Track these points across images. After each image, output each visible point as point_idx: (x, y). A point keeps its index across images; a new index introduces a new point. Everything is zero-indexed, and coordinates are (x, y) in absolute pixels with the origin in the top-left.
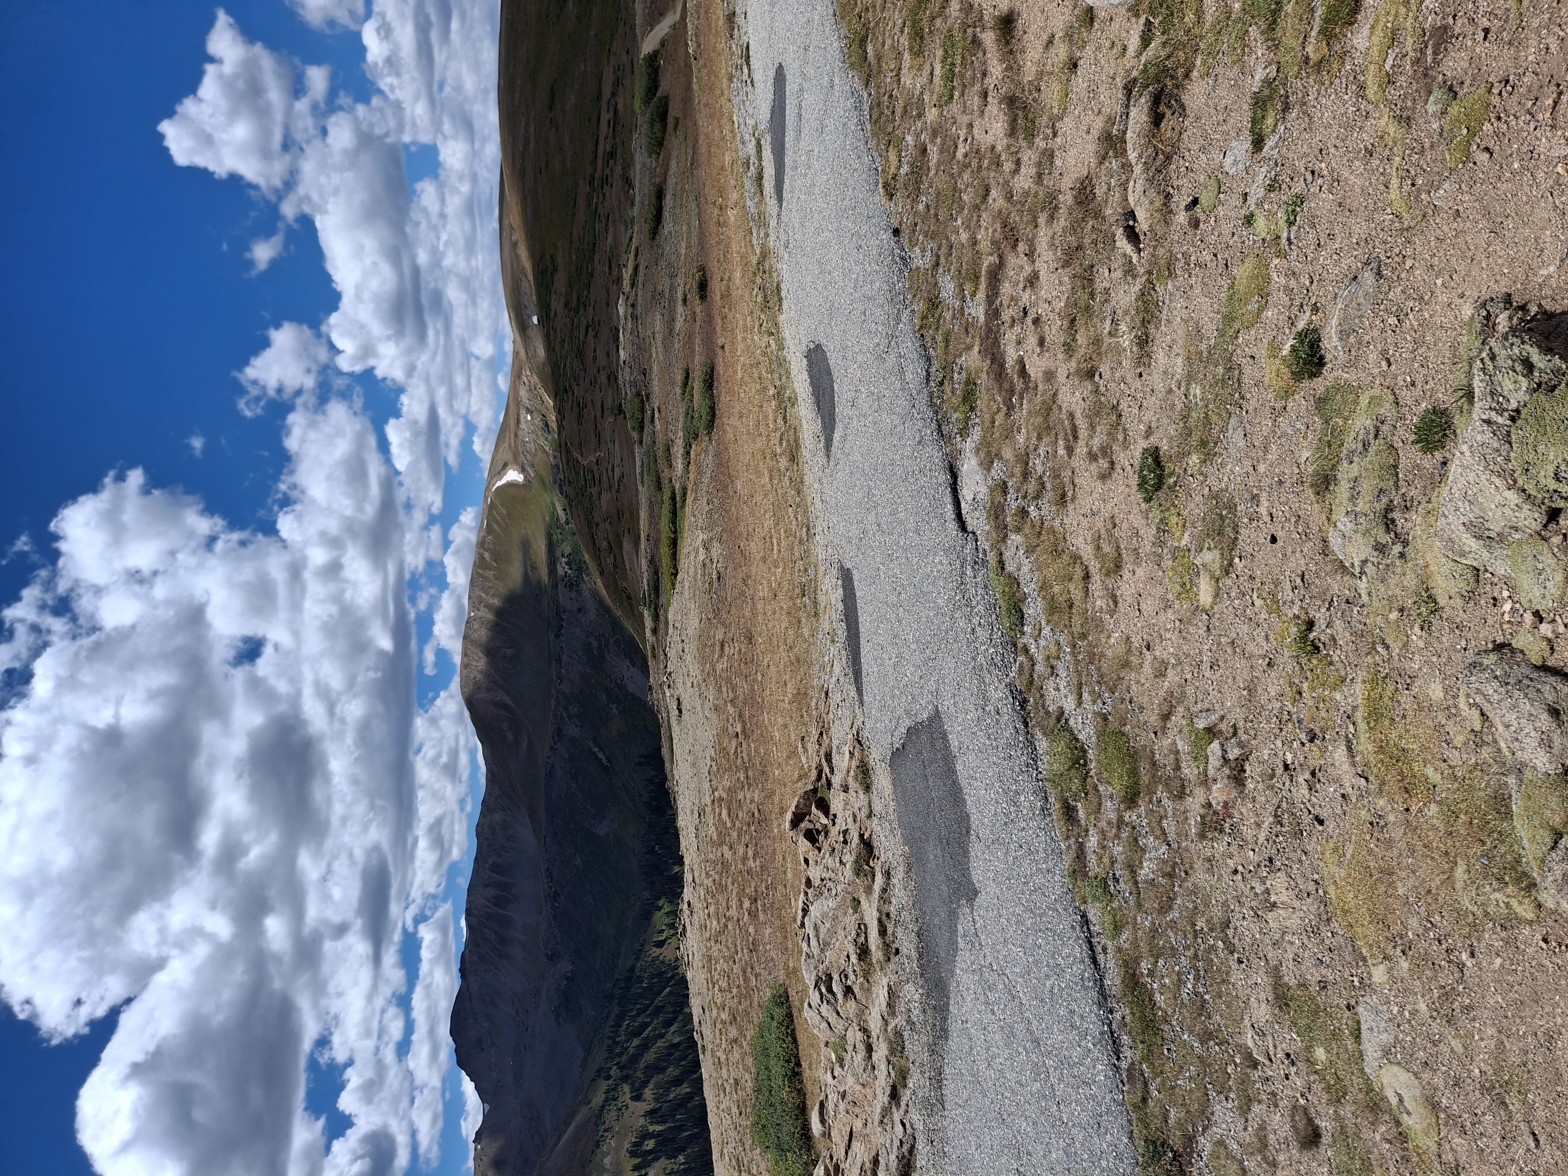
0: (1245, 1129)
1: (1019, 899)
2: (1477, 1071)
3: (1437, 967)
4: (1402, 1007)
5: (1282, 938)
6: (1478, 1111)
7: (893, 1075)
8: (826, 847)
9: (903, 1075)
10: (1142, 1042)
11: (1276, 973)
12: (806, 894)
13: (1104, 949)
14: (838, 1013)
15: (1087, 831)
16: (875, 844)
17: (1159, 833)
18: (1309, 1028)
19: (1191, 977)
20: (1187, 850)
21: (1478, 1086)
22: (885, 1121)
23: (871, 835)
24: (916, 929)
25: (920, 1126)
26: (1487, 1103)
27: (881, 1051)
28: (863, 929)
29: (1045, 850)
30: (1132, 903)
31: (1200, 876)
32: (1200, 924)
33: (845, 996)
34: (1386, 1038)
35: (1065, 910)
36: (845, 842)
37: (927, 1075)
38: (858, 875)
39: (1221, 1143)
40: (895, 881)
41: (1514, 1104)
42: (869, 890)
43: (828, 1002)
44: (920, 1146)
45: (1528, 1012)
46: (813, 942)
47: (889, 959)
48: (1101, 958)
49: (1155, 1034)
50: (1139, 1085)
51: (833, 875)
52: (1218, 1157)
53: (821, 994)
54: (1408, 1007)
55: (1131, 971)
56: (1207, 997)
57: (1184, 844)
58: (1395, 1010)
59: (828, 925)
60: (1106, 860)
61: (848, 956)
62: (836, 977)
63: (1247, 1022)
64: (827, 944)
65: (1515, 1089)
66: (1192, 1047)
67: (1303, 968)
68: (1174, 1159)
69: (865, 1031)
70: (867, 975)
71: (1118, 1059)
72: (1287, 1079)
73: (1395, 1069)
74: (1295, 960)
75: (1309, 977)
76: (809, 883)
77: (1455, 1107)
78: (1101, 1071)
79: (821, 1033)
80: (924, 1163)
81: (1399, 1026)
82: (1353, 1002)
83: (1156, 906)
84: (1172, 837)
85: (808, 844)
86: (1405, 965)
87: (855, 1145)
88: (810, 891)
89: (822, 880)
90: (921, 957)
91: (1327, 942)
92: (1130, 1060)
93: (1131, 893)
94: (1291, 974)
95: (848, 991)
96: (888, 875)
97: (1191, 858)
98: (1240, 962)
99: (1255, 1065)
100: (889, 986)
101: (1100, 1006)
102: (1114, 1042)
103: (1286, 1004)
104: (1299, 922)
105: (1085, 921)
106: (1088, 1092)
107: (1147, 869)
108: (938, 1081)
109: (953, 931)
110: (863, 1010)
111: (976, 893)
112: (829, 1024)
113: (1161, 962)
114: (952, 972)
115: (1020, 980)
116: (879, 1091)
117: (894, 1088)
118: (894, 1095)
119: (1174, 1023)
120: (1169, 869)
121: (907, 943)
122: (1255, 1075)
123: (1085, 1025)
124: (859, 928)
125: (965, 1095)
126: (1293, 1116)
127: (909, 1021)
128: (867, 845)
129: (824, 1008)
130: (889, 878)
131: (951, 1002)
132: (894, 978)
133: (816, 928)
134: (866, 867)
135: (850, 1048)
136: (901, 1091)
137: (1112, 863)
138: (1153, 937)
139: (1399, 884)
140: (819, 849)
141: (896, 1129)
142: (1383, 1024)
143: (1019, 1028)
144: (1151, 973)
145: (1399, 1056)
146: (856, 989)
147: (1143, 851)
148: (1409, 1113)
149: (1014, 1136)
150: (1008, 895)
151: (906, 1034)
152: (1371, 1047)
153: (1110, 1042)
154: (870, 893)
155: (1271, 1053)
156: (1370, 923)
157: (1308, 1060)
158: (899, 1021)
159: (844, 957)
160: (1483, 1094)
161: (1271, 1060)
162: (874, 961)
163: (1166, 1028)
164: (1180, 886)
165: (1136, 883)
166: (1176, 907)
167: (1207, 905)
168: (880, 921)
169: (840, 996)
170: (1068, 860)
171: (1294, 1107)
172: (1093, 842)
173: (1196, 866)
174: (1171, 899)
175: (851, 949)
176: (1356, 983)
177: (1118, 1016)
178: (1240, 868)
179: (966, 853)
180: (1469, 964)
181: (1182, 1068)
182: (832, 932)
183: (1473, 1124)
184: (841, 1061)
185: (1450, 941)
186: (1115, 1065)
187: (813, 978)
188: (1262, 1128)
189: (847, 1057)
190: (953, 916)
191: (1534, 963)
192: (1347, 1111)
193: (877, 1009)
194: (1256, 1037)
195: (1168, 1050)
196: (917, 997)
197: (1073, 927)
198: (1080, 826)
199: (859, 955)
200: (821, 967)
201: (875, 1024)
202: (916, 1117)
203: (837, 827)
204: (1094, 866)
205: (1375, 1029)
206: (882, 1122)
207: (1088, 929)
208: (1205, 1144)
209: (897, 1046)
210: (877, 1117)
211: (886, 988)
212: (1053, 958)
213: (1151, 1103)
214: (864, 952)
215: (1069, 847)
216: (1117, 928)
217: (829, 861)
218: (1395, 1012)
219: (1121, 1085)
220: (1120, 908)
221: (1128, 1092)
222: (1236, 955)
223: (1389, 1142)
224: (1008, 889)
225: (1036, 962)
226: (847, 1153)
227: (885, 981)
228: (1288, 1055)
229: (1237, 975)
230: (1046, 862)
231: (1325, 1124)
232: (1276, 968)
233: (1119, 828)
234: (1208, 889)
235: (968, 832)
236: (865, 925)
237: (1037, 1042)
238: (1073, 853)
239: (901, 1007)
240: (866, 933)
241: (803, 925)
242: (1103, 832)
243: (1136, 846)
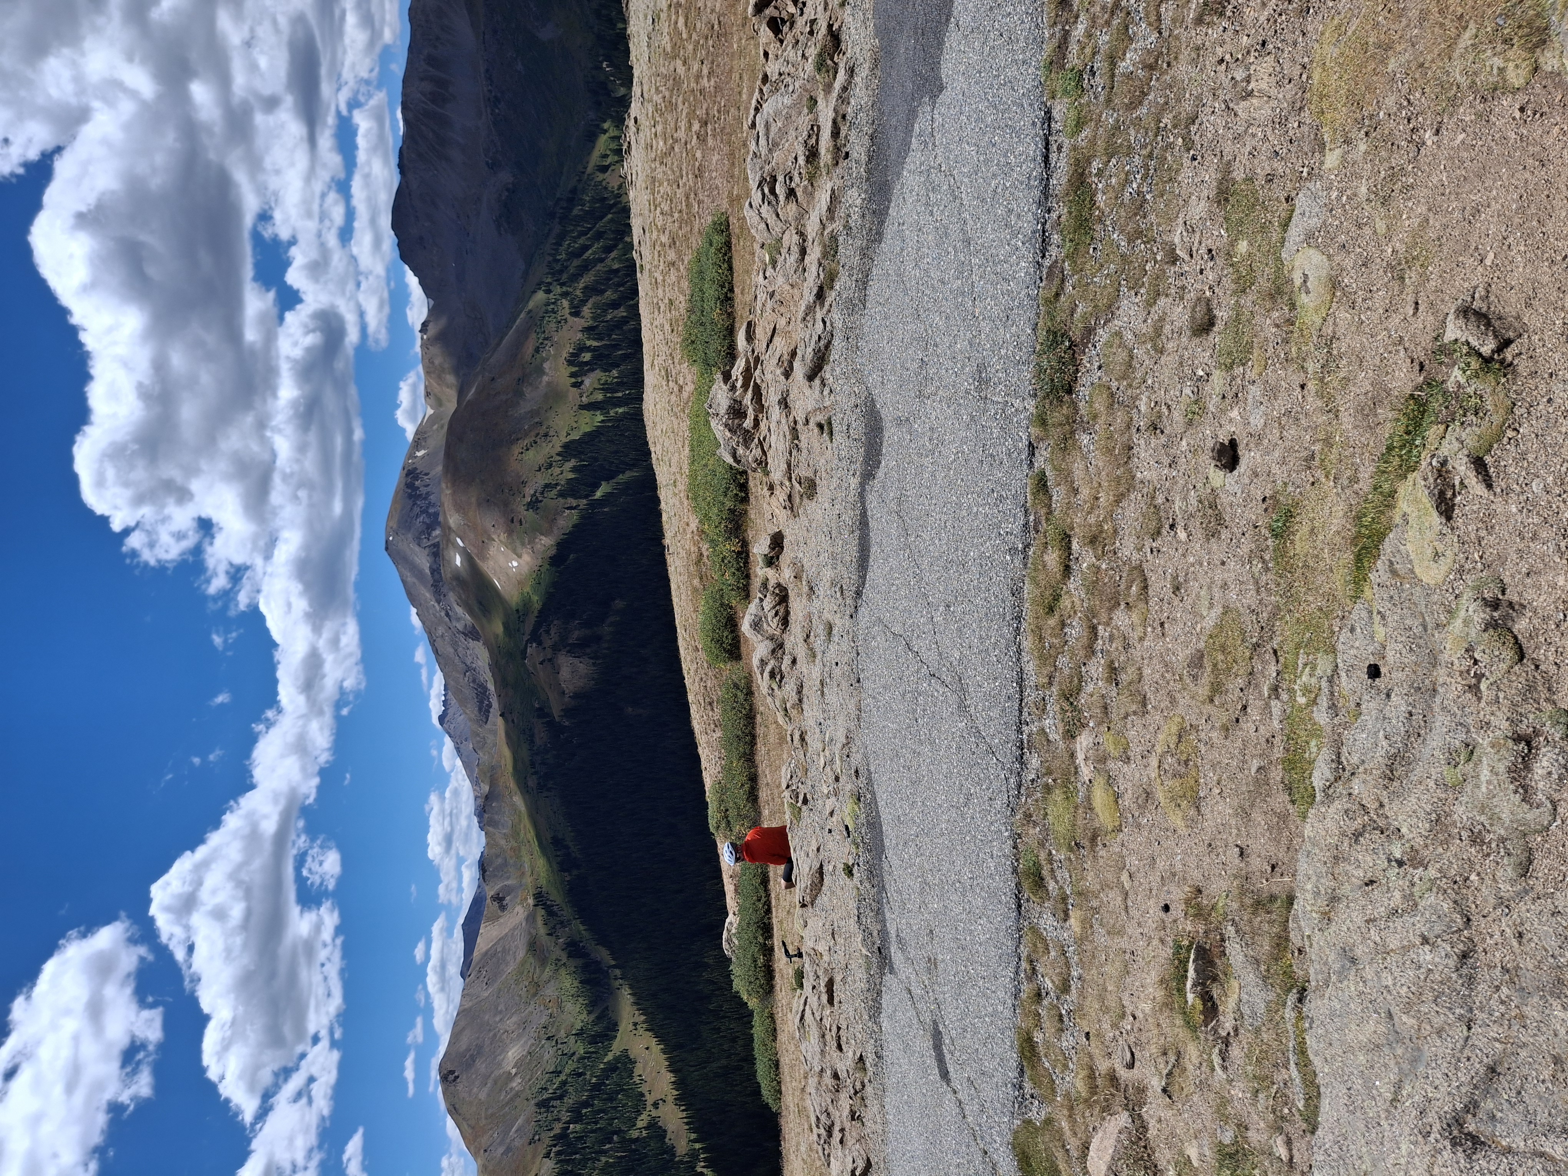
0: (1145, 321)
1: (985, 94)
2: (1390, 250)
3: (1395, 147)
4: (1342, 192)
5: (1246, 131)
6: (1375, 288)
7: (822, 277)
8: (789, 39)
9: (832, 277)
10: (1071, 241)
11: (1227, 169)
12: (761, 90)
13: (1060, 148)
14: (778, 215)
15: (1077, 17)
16: (843, 37)
17: (1153, 18)
18: (1241, 222)
19: (1138, 177)
20: (1177, 38)
21: (1385, 265)
22: (808, 318)
23: (840, 27)
24: (869, 132)
25: (839, 324)
26: (1386, 279)
27: (814, 253)
28: (815, 129)
29: (1026, 38)
30: (1102, 99)
31: (1183, 70)
32: (1166, 120)
33: (787, 198)
34: (1315, 222)
35: (1031, 105)
36: (811, 33)
37: (854, 278)
38: (819, 70)
39: (1118, 334)
40: (857, 79)
41: (1411, 277)
42: (828, 88)
43: (769, 203)
44: (836, 342)
45: (1467, 187)
46: (762, 141)
47: (837, 163)
48: (1053, 157)
49: (1086, 233)
50: (1056, 282)
51: (793, 70)
52: (1111, 346)
53: (763, 194)
54: (1349, 192)
55: (1080, 171)
56: (1148, 197)
57: (1176, 32)
58: (1334, 194)
59: (779, 124)
60: (1088, 51)
61: (796, 158)
62: (780, 178)
63: (1180, 221)
64: (776, 144)
65: (1418, 264)
66: (1118, 246)
67: (1256, 162)
68: (1070, 347)
69: (802, 234)
70: (812, 179)
71: (1043, 257)
72: (1201, 273)
73: (1312, 251)
74: (1250, 153)
75: (1259, 171)
76: (765, 79)
77: (1354, 285)
78: (1023, 268)
79: (759, 234)
80: (837, 357)
81: (1331, 210)
82: (1293, 194)
83: (1126, 101)
84: (1166, 22)
85: (771, 34)
86: (1363, 147)
87: (777, 339)
88: (765, 90)
89: (780, 74)
90: (870, 159)
91: (1291, 133)
92: (1054, 258)
93: (1103, 88)
94: (1242, 169)
95: (791, 193)
96: (851, 72)
97: (1179, 48)
98: (1194, 159)
99: (1174, 260)
100: (833, 191)
101: (1040, 204)
102: (1044, 240)
103: (1226, 200)
104: (1269, 112)
105: (1048, 117)
106: (1005, 287)
107: (1128, 62)
108: (863, 283)
109: (909, 131)
110: (803, 213)
111: (941, 88)
112: (767, 225)
113: (1114, 161)
114: (899, 175)
115: (966, 180)
116: (806, 293)
117: (821, 288)
118: (820, 296)
119: (1108, 223)
120: (1152, 60)
121: (858, 147)
122: (1171, 270)
123: (1020, 224)
124: (812, 128)
125: (887, 295)
126: (1193, 310)
127: (847, 227)
128: (835, 38)
129: (765, 209)
130: (851, 76)
131: (892, 205)
132: (839, 183)
133: (767, 126)
134: (829, 62)
135: (784, 251)
136: (827, 292)
137: (1094, 54)
138: (1113, 134)
139: (1393, 60)
140: (782, 42)
141: (816, 326)
142: (1317, 209)
143: (954, 229)
144: (1100, 173)
145: (1320, 240)
146: (799, 194)
147: (1131, 40)
148: (1308, 292)
149: (926, 330)
150: (975, 89)
151: (841, 239)
152: (1295, 232)
153: (1040, 240)
154: (829, 92)
155: (1194, 249)
156: (1345, 105)
157: (1228, 254)
158: (837, 226)
159: (791, 158)
160: (1385, 272)
161: (1191, 256)
162: (822, 165)
163: (1098, 227)
164: (1158, 79)
165: (1113, 76)
166: (1146, 102)
167: (1179, 100)
168: (834, 122)
169: (782, 198)
170: (1048, 48)
171: (1199, 299)
172: (1079, 31)
173: (1181, 57)
174: (1144, 94)
175: (801, 151)
176: (1305, 174)
177: (1054, 215)
178: (1228, 57)
179: (940, 44)
180: (1429, 143)
181: (1102, 266)
182: (783, 132)
183: (1364, 300)
184: (774, 263)
185: (1420, 119)
186: (1038, 263)
187: (757, 178)
188: (1162, 319)
189: (780, 260)
190: (912, 114)
191: (1497, 136)
192: (1247, 301)
193: (817, 212)
194: (1185, 234)
195: (1094, 249)
196: (859, 202)
197: (1034, 124)
198: (1071, 11)
199: (808, 158)
200: (767, 167)
201: (812, 228)
202: (837, 318)
203: (805, 17)
204: (1073, 58)
205: (1307, 214)
206: (805, 319)
207: (1049, 126)
208: (1103, 335)
209: (831, 250)
210: (801, 315)
211: (829, 192)
212: (1006, 156)
213: (1062, 298)
214: (812, 155)
215: (1053, 35)
216: (1080, 124)
217: (790, 53)
218: (1333, 197)
219: (1038, 281)
220: (1088, 105)
221: (1044, 288)
222: (1192, 152)
223: (1277, 326)
224: (976, 83)
225: (986, 161)
226: (768, 346)
227: (829, 186)
228: (1210, 251)
229: (1186, 174)
230: (1023, 52)
231: (1222, 314)
232: (1229, 162)
233: (1112, 13)
234: (1186, 82)
235: (948, 20)
236: (819, 127)
237: (968, 242)
238: (1055, 42)
239: (841, 212)
240: (817, 135)
241: (753, 125)
242: (1094, 19)
243: (1125, 36)
